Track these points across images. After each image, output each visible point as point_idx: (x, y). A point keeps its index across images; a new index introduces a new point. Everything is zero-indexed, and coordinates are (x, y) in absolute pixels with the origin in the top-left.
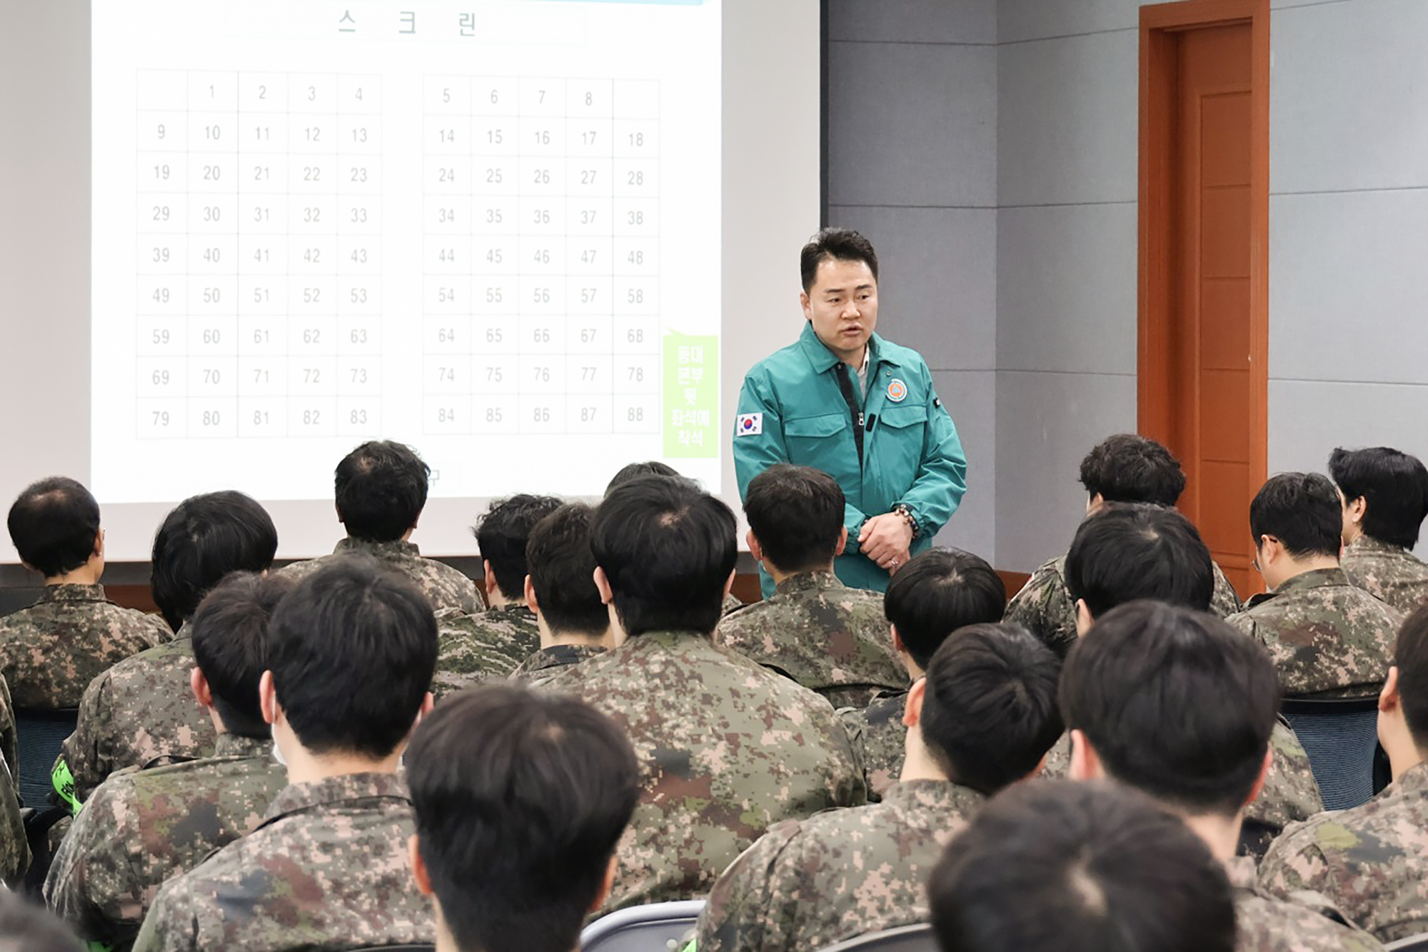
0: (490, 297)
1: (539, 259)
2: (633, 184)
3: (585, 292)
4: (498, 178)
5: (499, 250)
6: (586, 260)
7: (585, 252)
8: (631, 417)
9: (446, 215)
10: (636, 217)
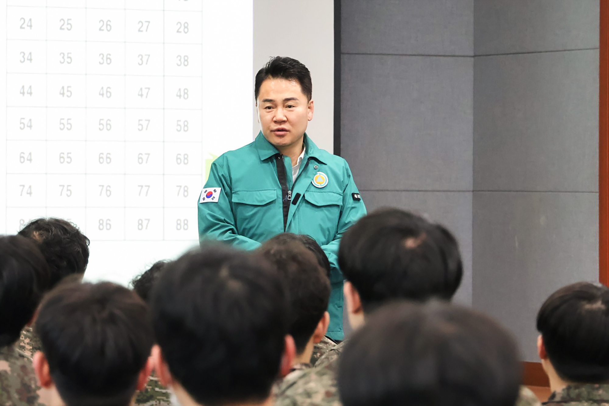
0: (62, 126)
1: (103, 95)
2: (180, 32)
3: (141, 122)
4: (69, 27)
5: (70, 87)
6: (142, 95)
7: (141, 89)
8: (179, 227)
9: (26, 57)
10: (183, 60)
